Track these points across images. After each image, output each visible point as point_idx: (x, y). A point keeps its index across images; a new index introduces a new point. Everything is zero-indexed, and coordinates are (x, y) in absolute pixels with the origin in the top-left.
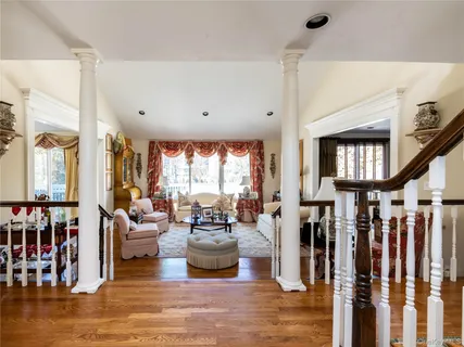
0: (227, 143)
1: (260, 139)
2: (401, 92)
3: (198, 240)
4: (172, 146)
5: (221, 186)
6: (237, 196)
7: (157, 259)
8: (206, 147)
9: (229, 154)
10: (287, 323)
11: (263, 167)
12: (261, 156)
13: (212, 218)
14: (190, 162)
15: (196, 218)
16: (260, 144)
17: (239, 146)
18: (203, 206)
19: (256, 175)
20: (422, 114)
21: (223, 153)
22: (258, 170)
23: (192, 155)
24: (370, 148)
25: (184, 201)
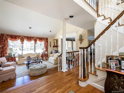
0: (37, 38)
1: (47, 37)
2: (77, 32)
3: (34, 67)
4: (14, 37)
5: (35, 51)
6: (41, 53)
7: (16, 79)
8: (29, 38)
9: (38, 41)
10: (68, 78)
11: (48, 45)
12: (47, 42)
13: (35, 60)
14: (23, 43)
15: (29, 62)
16: (47, 39)
17: (41, 39)
18: (31, 57)
19: (46, 47)
20: (80, 36)
21: (36, 41)
22: (47, 46)
23: (23, 41)
24: (69, 41)
25: (21, 57)
